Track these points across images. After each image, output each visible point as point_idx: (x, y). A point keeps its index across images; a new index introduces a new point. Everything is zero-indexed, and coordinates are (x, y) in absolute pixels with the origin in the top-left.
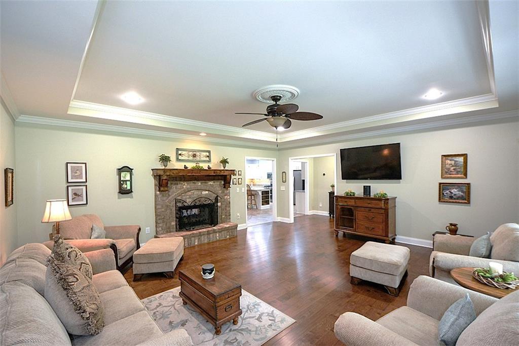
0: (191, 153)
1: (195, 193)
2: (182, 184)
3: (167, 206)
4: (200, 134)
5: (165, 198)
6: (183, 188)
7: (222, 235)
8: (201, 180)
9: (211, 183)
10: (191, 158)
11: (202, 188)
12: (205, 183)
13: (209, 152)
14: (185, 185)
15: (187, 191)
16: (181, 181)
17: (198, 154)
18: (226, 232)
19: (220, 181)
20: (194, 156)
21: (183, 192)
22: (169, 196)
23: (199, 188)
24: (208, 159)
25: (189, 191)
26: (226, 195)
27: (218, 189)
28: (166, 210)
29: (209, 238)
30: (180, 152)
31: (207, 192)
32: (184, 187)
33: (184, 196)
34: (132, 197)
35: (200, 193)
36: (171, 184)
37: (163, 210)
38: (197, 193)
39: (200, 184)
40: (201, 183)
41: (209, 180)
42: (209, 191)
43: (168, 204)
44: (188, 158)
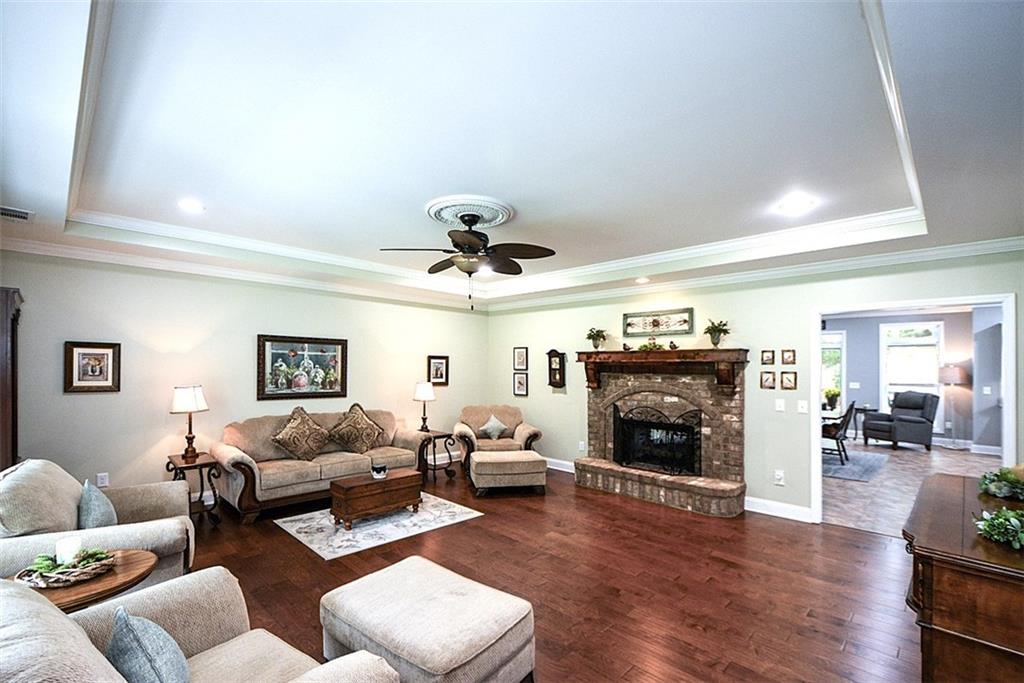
0: (651, 319)
1: (650, 398)
2: (625, 378)
3: (601, 413)
4: (637, 281)
5: (598, 400)
6: (628, 385)
7: (673, 498)
8: (662, 373)
9: (686, 380)
10: (649, 329)
11: (664, 390)
12: (672, 379)
13: (690, 311)
14: (631, 382)
15: (632, 391)
16: (623, 372)
17: (662, 319)
18: (683, 494)
19: (711, 376)
20: (656, 324)
21: (626, 393)
22: (605, 397)
23: (656, 389)
24: (686, 327)
25: (635, 393)
26: (728, 413)
27: (703, 394)
28: (600, 420)
29: (642, 492)
30: (629, 320)
31: (676, 399)
32: (630, 383)
33: (629, 400)
34: (565, 393)
35: (659, 398)
36: (609, 377)
37: (596, 418)
38: (654, 397)
39: (660, 380)
40: (662, 379)
41: (678, 374)
42: (677, 396)
43: (602, 409)
44: (643, 330)
